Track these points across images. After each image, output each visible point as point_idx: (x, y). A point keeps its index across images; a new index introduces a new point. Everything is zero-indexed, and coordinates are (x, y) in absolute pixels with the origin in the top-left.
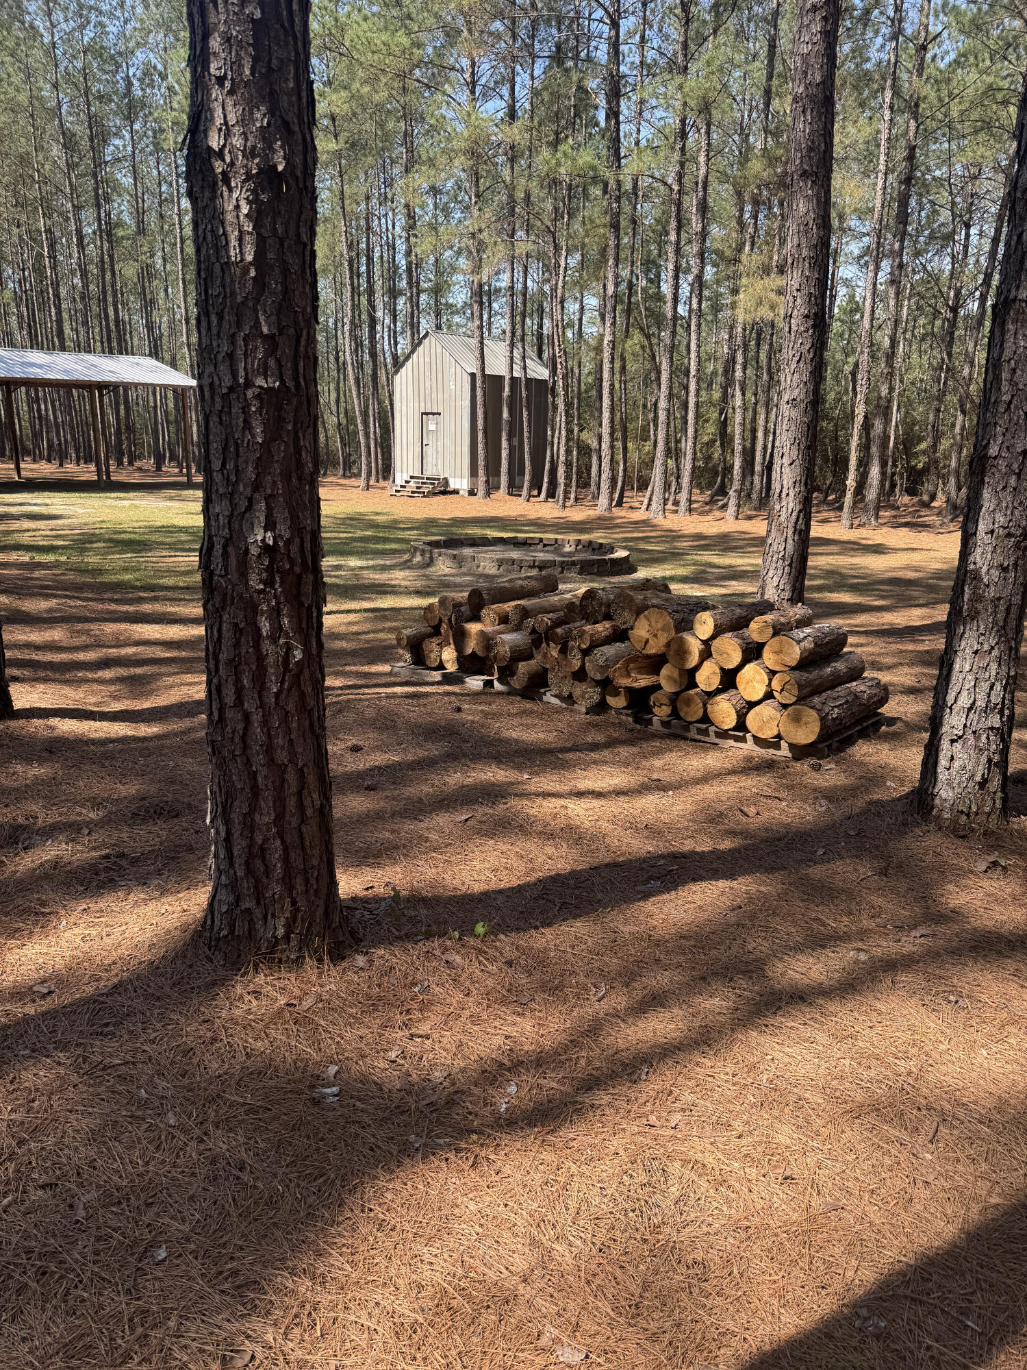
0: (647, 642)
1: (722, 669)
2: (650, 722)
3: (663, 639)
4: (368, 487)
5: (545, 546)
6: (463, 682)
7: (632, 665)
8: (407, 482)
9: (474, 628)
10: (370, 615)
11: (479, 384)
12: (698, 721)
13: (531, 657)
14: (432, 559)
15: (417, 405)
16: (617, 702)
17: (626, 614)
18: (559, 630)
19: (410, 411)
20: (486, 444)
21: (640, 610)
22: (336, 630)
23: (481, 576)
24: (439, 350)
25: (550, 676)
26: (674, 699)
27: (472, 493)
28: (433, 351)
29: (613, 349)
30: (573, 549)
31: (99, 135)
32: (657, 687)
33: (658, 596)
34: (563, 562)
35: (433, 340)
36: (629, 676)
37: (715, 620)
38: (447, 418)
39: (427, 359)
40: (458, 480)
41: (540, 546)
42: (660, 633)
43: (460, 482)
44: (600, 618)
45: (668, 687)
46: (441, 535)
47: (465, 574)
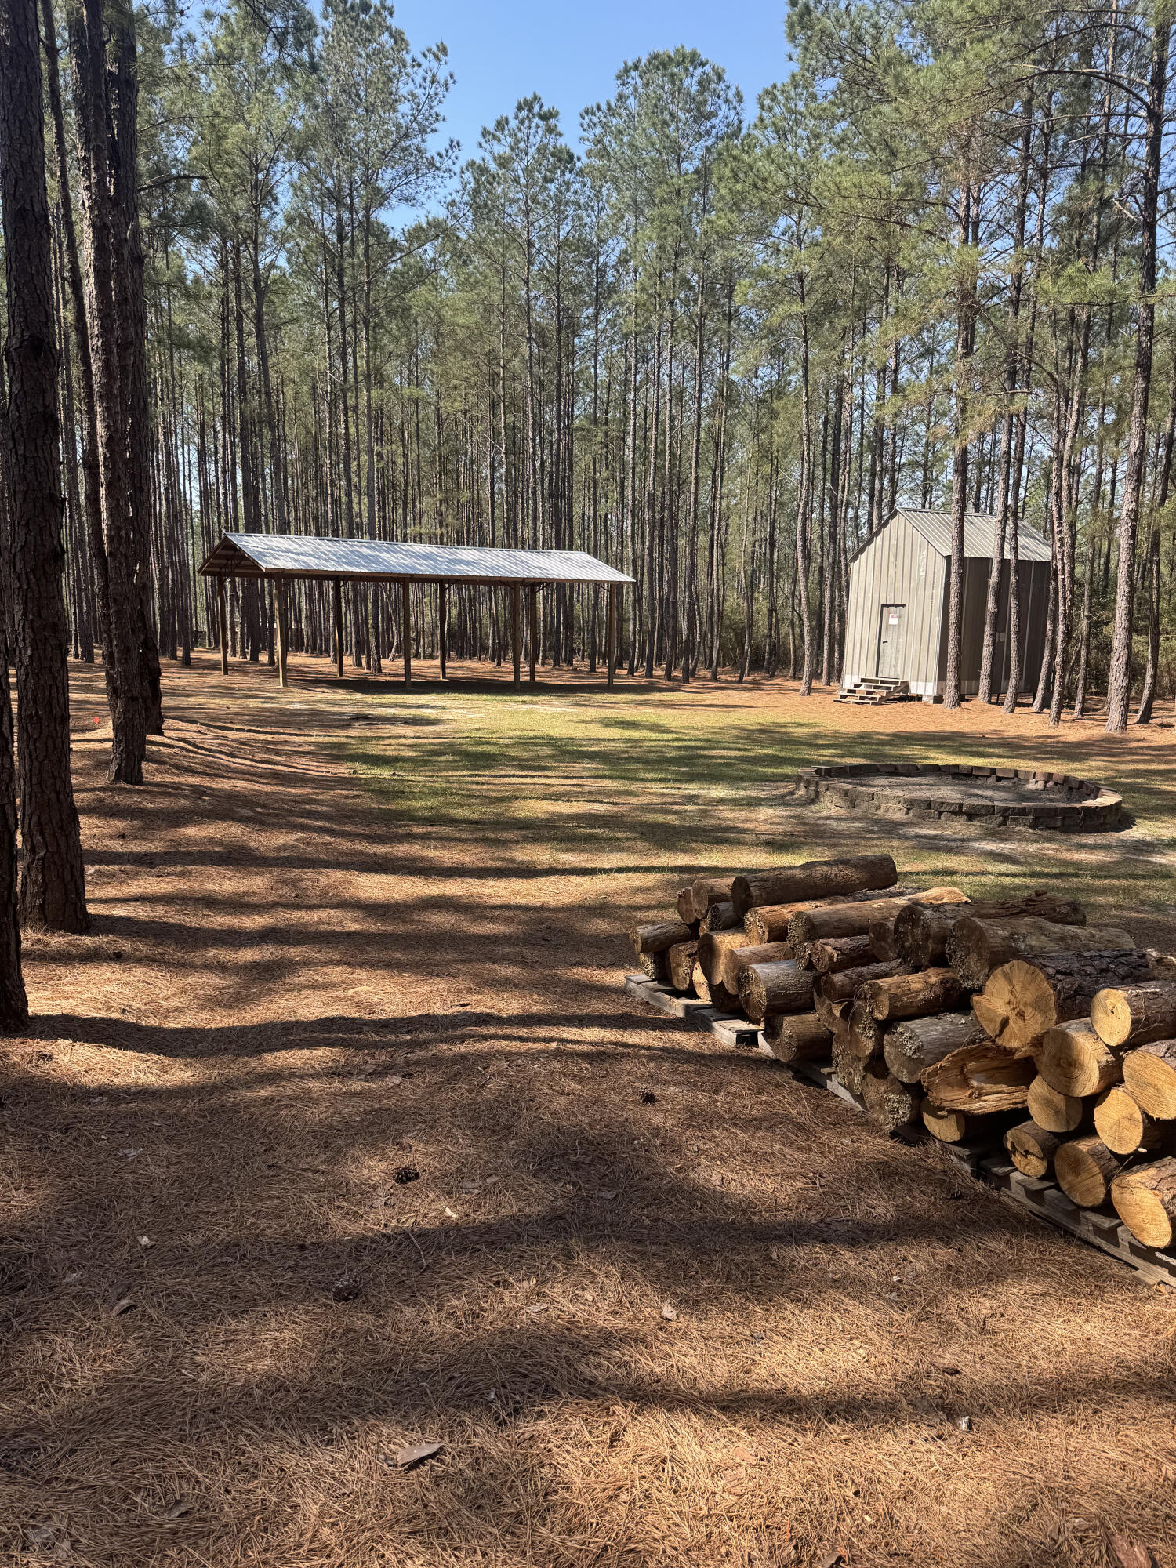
0: (1005, 1023)
1: (1147, 1118)
2: (1005, 1180)
3: (1034, 1025)
4: (810, 690)
5: (999, 779)
6: (709, 1028)
7: (972, 1065)
8: (857, 686)
9: (728, 942)
10: (675, 877)
11: (954, 568)
12: (1095, 1209)
13: (810, 1008)
14: (817, 794)
15: (876, 596)
16: (943, 1129)
17: (972, 962)
18: (838, 978)
19: (868, 604)
20: (959, 641)
21: (996, 959)
22: (612, 900)
23: (876, 822)
24: (909, 531)
25: (836, 1049)
26: (1052, 1147)
27: (938, 699)
28: (901, 532)
29: (1135, 520)
30: (1040, 786)
31: (569, 326)
32: (1020, 1115)
33: (1042, 931)
34: (1006, 809)
35: (902, 519)
36: (964, 1083)
37: (1135, 1011)
38: (913, 612)
39: (893, 542)
40: (921, 684)
41: (991, 780)
42: (1029, 1012)
43: (924, 687)
44: (924, 962)
45: (1043, 1120)
46: (864, 756)
47: (857, 819)
